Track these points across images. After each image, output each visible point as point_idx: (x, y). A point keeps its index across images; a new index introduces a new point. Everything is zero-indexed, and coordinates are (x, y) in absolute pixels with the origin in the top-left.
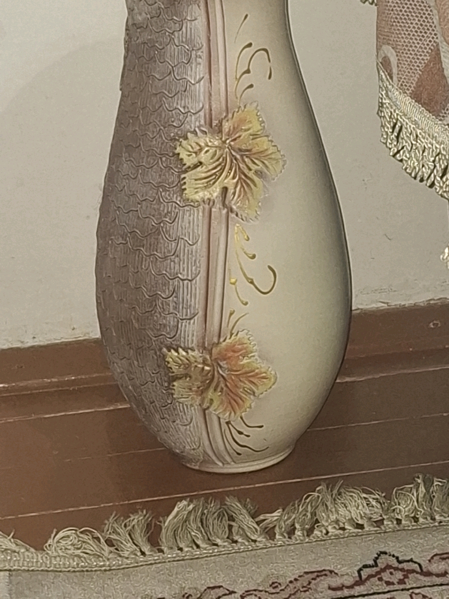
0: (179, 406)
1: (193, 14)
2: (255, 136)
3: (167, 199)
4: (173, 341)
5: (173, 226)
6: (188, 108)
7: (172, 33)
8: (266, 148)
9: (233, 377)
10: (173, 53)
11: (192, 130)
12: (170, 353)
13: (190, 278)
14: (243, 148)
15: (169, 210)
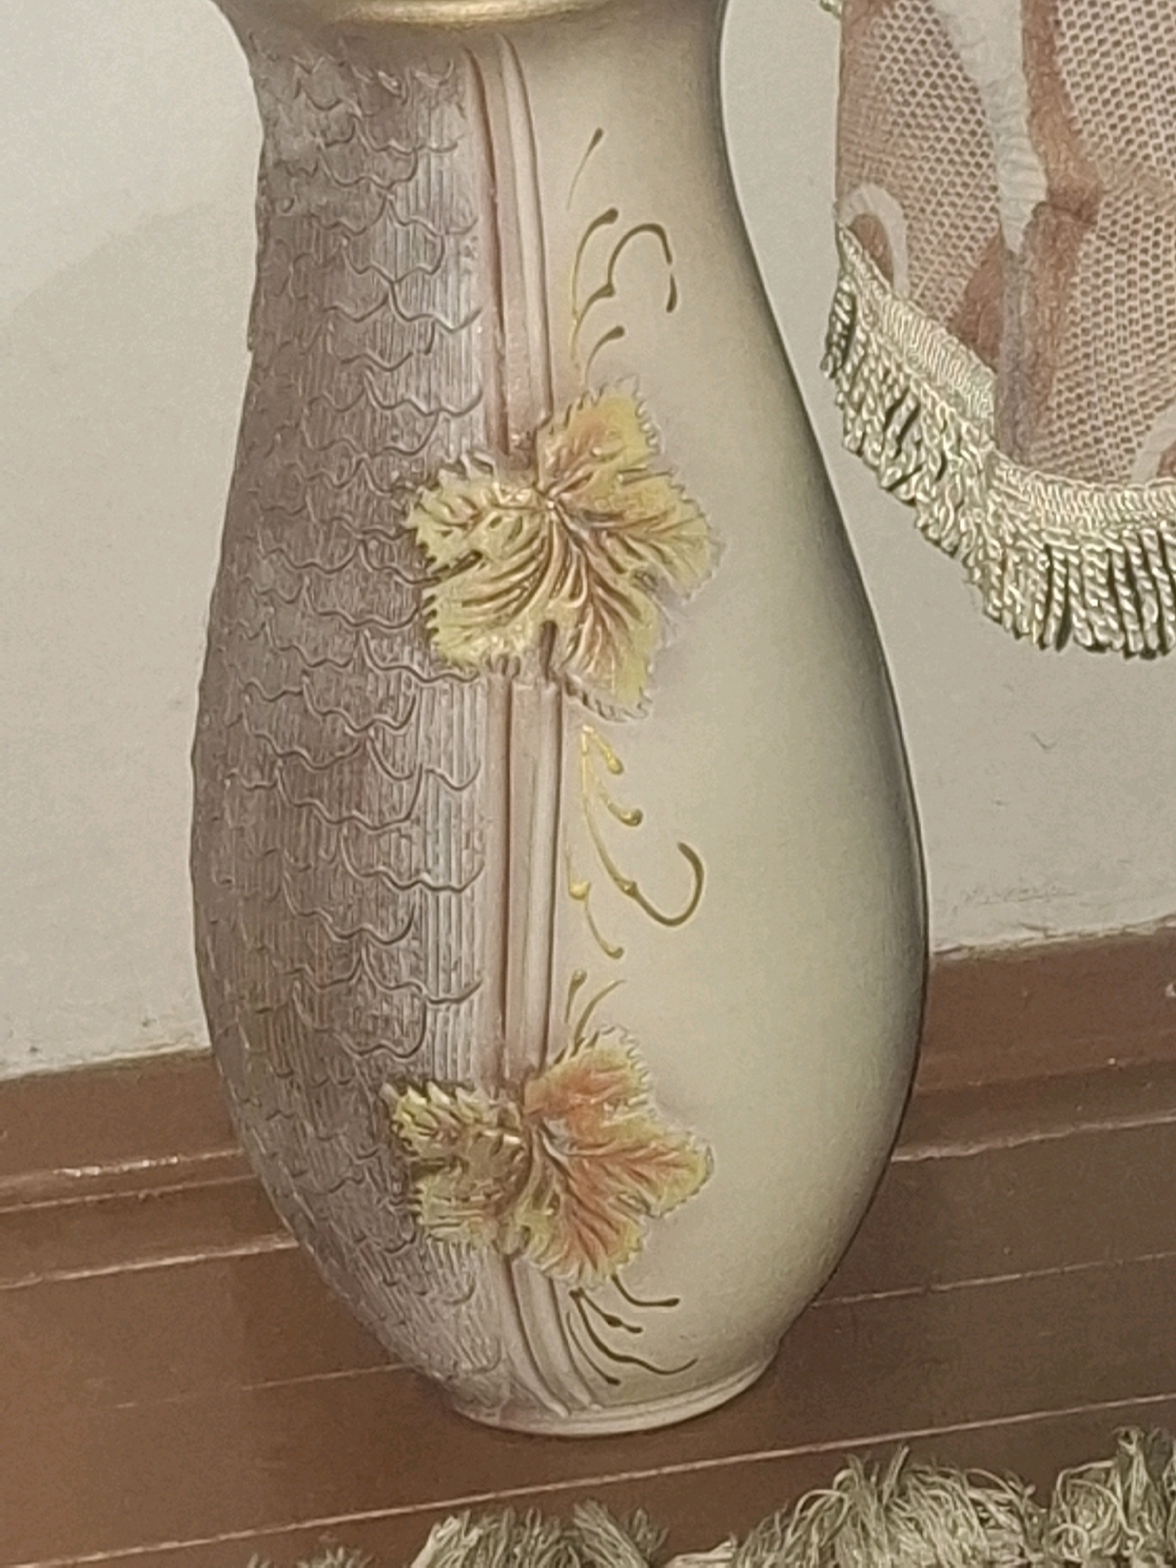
0: (436, 1249)
1: (446, 131)
2: (632, 474)
3: (384, 659)
4: (414, 1064)
5: (404, 736)
6: (437, 398)
7: (389, 188)
8: (663, 508)
9: (586, 1164)
10: (391, 247)
11: (451, 461)
12: (403, 1100)
13: (454, 883)
14: (599, 507)
15: (391, 692)
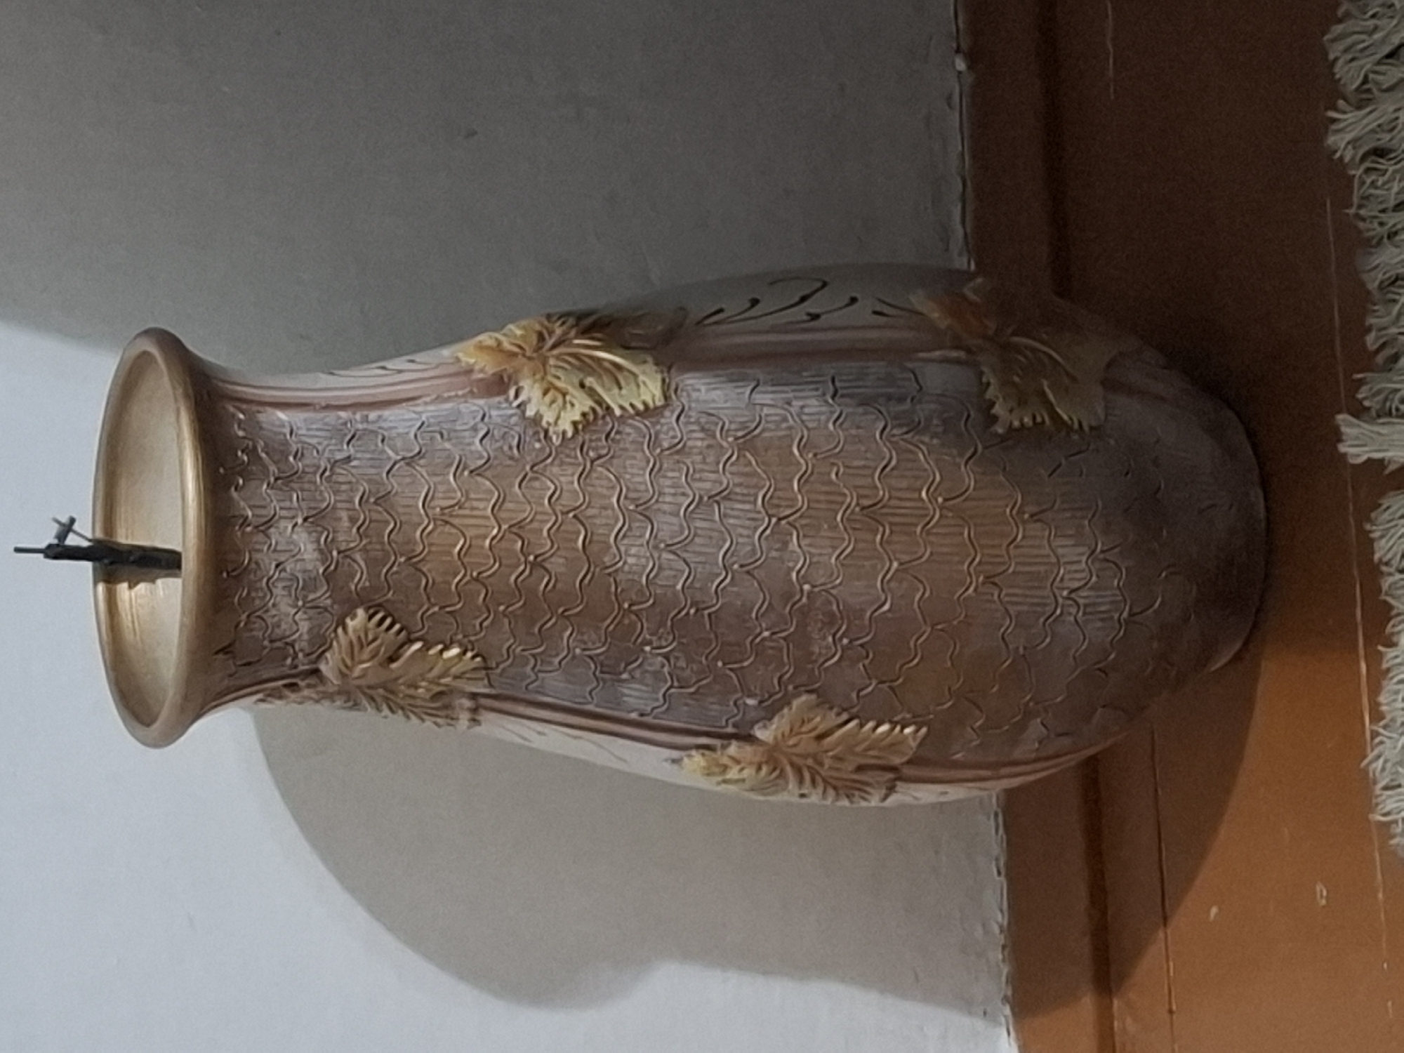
3: (674, 437)
4: (972, 405)
5: (727, 417)
6: (476, 424)
10: (370, 462)
11: (518, 411)
12: (1002, 419)
15: (695, 427)
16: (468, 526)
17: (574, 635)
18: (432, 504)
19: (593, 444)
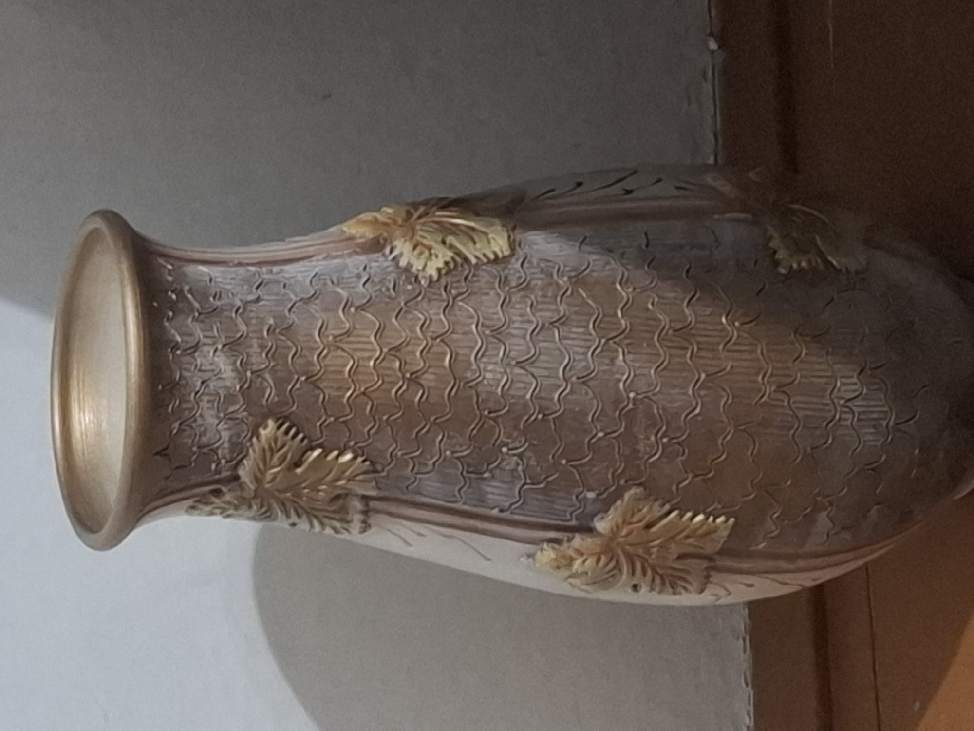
3: (520, 278)
5: (562, 262)
11: (393, 263)
12: (784, 262)
15: (536, 270)
16: (356, 350)
17: (445, 439)
18: (326, 333)
19: (454, 285)
